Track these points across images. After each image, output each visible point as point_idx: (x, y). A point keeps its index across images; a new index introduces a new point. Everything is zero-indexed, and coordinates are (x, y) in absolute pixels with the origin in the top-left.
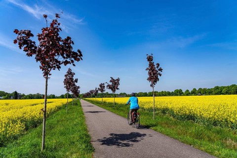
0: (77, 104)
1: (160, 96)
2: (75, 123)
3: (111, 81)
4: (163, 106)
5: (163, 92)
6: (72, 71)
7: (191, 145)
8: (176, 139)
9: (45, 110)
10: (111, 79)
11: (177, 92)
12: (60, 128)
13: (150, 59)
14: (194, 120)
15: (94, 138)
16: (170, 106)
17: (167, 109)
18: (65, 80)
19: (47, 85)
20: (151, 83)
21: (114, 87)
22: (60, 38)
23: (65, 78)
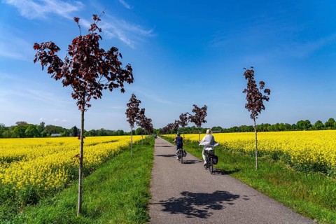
0: (148, 144)
1: (274, 130)
2: (136, 173)
3: (194, 111)
4: (274, 147)
5: (278, 124)
6: (137, 98)
7: (313, 219)
8: (287, 205)
9: (82, 156)
10: (194, 108)
11: (302, 125)
12: (114, 179)
13: (249, 75)
14: (325, 172)
15: (156, 198)
16: (285, 149)
17: (281, 153)
18: (128, 110)
19: (83, 120)
20: (250, 113)
21: (199, 119)
22: (102, 51)
23: (128, 108)
